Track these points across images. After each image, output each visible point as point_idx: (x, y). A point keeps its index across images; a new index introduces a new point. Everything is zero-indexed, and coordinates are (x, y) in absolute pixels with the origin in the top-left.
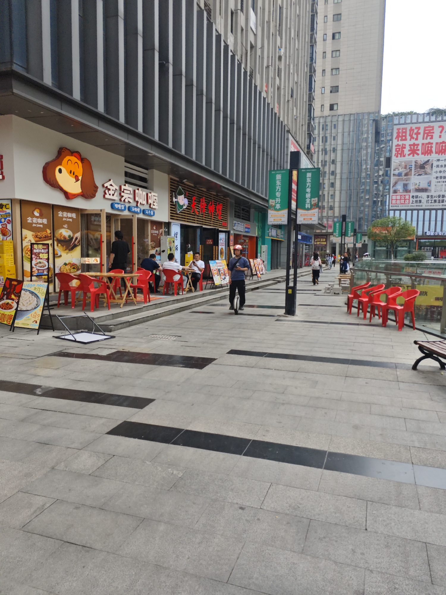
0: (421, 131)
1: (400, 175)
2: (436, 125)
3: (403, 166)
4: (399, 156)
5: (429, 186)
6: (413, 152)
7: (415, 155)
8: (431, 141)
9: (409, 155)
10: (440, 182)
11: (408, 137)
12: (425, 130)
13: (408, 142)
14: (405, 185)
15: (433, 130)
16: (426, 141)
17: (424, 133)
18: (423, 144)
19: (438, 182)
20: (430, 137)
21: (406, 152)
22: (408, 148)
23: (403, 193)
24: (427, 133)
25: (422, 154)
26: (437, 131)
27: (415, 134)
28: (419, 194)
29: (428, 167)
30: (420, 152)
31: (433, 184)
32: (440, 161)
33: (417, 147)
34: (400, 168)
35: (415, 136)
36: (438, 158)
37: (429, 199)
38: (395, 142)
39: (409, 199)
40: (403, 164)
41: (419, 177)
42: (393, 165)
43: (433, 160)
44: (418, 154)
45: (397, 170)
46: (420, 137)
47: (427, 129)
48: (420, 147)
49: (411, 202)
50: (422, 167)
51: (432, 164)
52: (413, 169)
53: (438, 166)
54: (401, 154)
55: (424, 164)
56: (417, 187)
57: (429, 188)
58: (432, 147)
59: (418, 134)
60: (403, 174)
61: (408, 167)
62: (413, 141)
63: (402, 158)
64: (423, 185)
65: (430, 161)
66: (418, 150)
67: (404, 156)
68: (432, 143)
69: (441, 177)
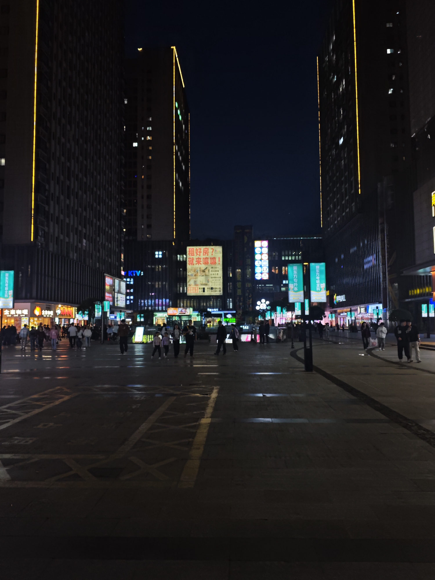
0: (202, 251)
1: (192, 275)
2: (209, 247)
3: (193, 271)
4: (191, 264)
5: (208, 282)
6: (198, 262)
7: (200, 264)
8: (208, 257)
9: (196, 264)
10: (213, 280)
11: (195, 254)
12: (204, 251)
13: (195, 257)
14: (195, 282)
15: (208, 250)
16: (204, 257)
17: (204, 252)
18: (203, 258)
19: (212, 280)
20: (207, 254)
21: (195, 262)
22: (195, 260)
23: (194, 286)
24: (205, 252)
25: (203, 264)
27: (199, 252)
29: (207, 271)
30: (202, 263)
32: (213, 268)
33: (200, 260)
34: (192, 272)
35: (199, 253)
36: (212, 267)
37: (209, 290)
38: (188, 256)
39: (198, 290)
40: (193, 269)
41: (202, 277)
42: (188, 269)
43: (209, 267)
44: (201, 264)
45: (190, 272)
46: (202, 254)
47: (205, 250)
48: (202, 260)
49: (199, 291)
50: (204, 271)
51: (209, 270)
52: (199, 272)
53: (212, 271)
54: (192, 263)
55: (205, 269)
56: (201, 283)
57: (208, 283)
58: (208, 260)
59: (200, 252)
60: (194, 275)
61: (196, 271)
62: (198, 256)
63: (192, 266)
65: (208, 268)
66: (201, 261)
67: (194, 265)
68: (208, 258)
69: (214, 278)
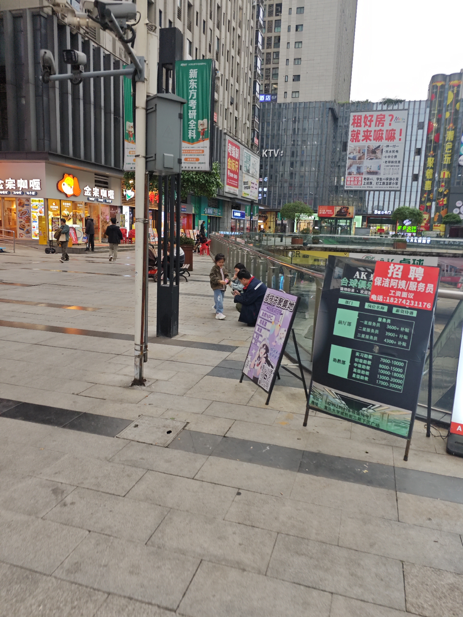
0: (374, 119)
1: (354, 158)
2: (387, 114)
3: (358, 151)
4: (354, 141)
6: (367, 138)
7: (368, 141)
8: (382, 128)
9: (363, 140)
10: (388, 166)
11: (363, 124)
13: (362, 129)
14: (359, 168)
15: (384, 118)
16: (377, 128)
17: (377, 121)
18: (375, 131)
20: (382, 124)
21: (361, 137)
22: (362, 134)
23: (356, 175)
25: (374, 139)
26: (387, 119)
27: (369, 121)
28: (370, 176)
29: (378, 152)
31: (382, 168)
32: (389, 147)
34: (355, 153)
36: (388, 144)
37: (379, 181)
38: (351, 128)
40: (358, 148)
41: (371, 161)
42: (349, 149)
45: (352, 154)
46: (373, 124)
47: (379, 117)
48: (372, 134)
49: (363, 183)
50: (374, 152)
51: (382, 150)
52: (366, 153)
53: (387, 151)
54: (356, 139)
55: (375, 149)
56: (368, 170)
57: (379, 171)
58: (382, 134)
60: (357, 158)
61: (361, 152)
62: (367, 128)
63: (357, 143)
64: (374, 169)
65: (381, 146)
67: (359, 141)
68: (383, 131)
69: (389, 162)
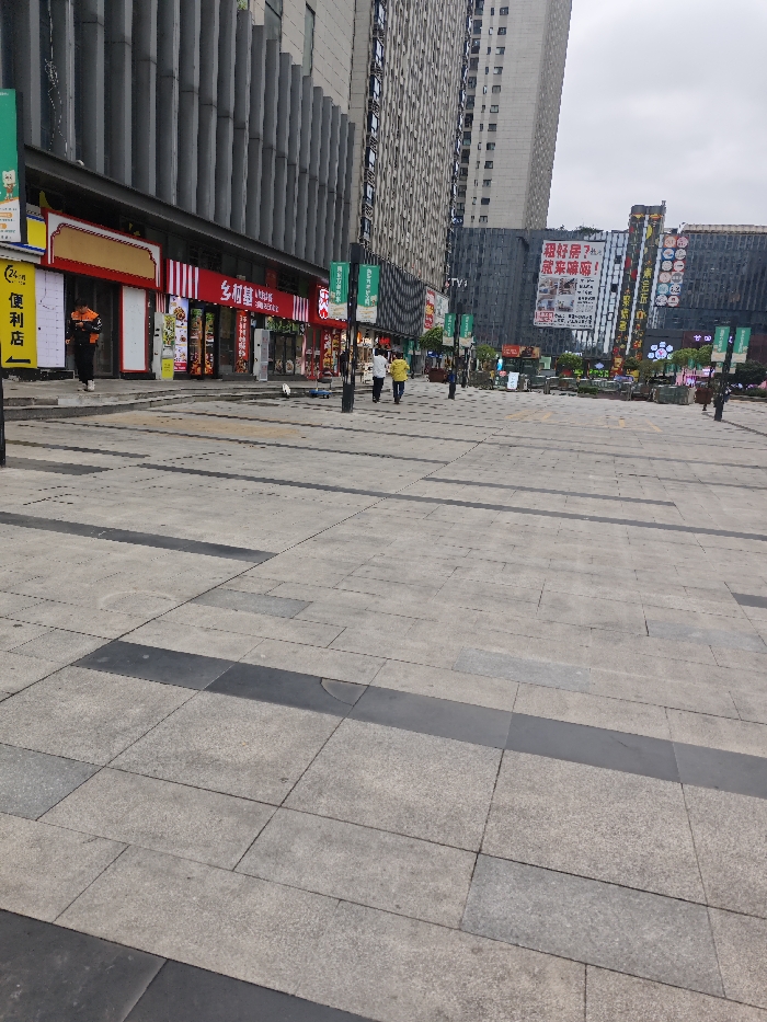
0: (569, 249)
1: (545, 291)
2: (582, 244)
3: (549, 283)
4: (546, 272)
5: (572, 305)
6: (560, 270)
7: (561, 273)
8: (577, 260)
9: (555, 272)
10: (581, 303)
11: (556, 254)
12: (572, 249)
13: (555, 259)
14: (550, 303)
15: (579, 249)
16: (572, 260)
17: (571, 251)
18: (569, 263)
19: (579, 302)
20: (576, 256)
21: (554, 268)
22: (555, 265)
23: (547, 310)
24: (574, 252)
25: (568, 272)
26: (583, 250)
27: (563, 251)
28: (561, 313)
29: (572, 287)
30: (565, 270)
31: (575, 303)
32: (583, 281)
33: (563, 265)
34: (546, 285)
35: (562, 254)
36: (582, 278)
37: (571, 319)
38: (543, 258)
39: (552, 317)
40: (549, 281)
41: (563, 295)
42: (541, 280)
43: (577, 280)
44: (564, 272)
45: (543, 286)
46: (568, 255)
47: (574, 247)
48: (566, 266)
49: (554, 320)
50: (567, 285)
51: (576, 284)
52: (558, 287)
53: (581, 286)
54: (548, 271)
55: (568, 282)
56: (560, 305)
57: (571, 308)
58: (577, 266)
59: (565, 251)
60: (548, 292)
61: (553, 285)
62: (561, 259)
63: (548, 275)
64: (566, 304)
65: (574, 280)
66: (564, 268)
67: (551, 273)
68: (577, 263)
69: (583, 298)
